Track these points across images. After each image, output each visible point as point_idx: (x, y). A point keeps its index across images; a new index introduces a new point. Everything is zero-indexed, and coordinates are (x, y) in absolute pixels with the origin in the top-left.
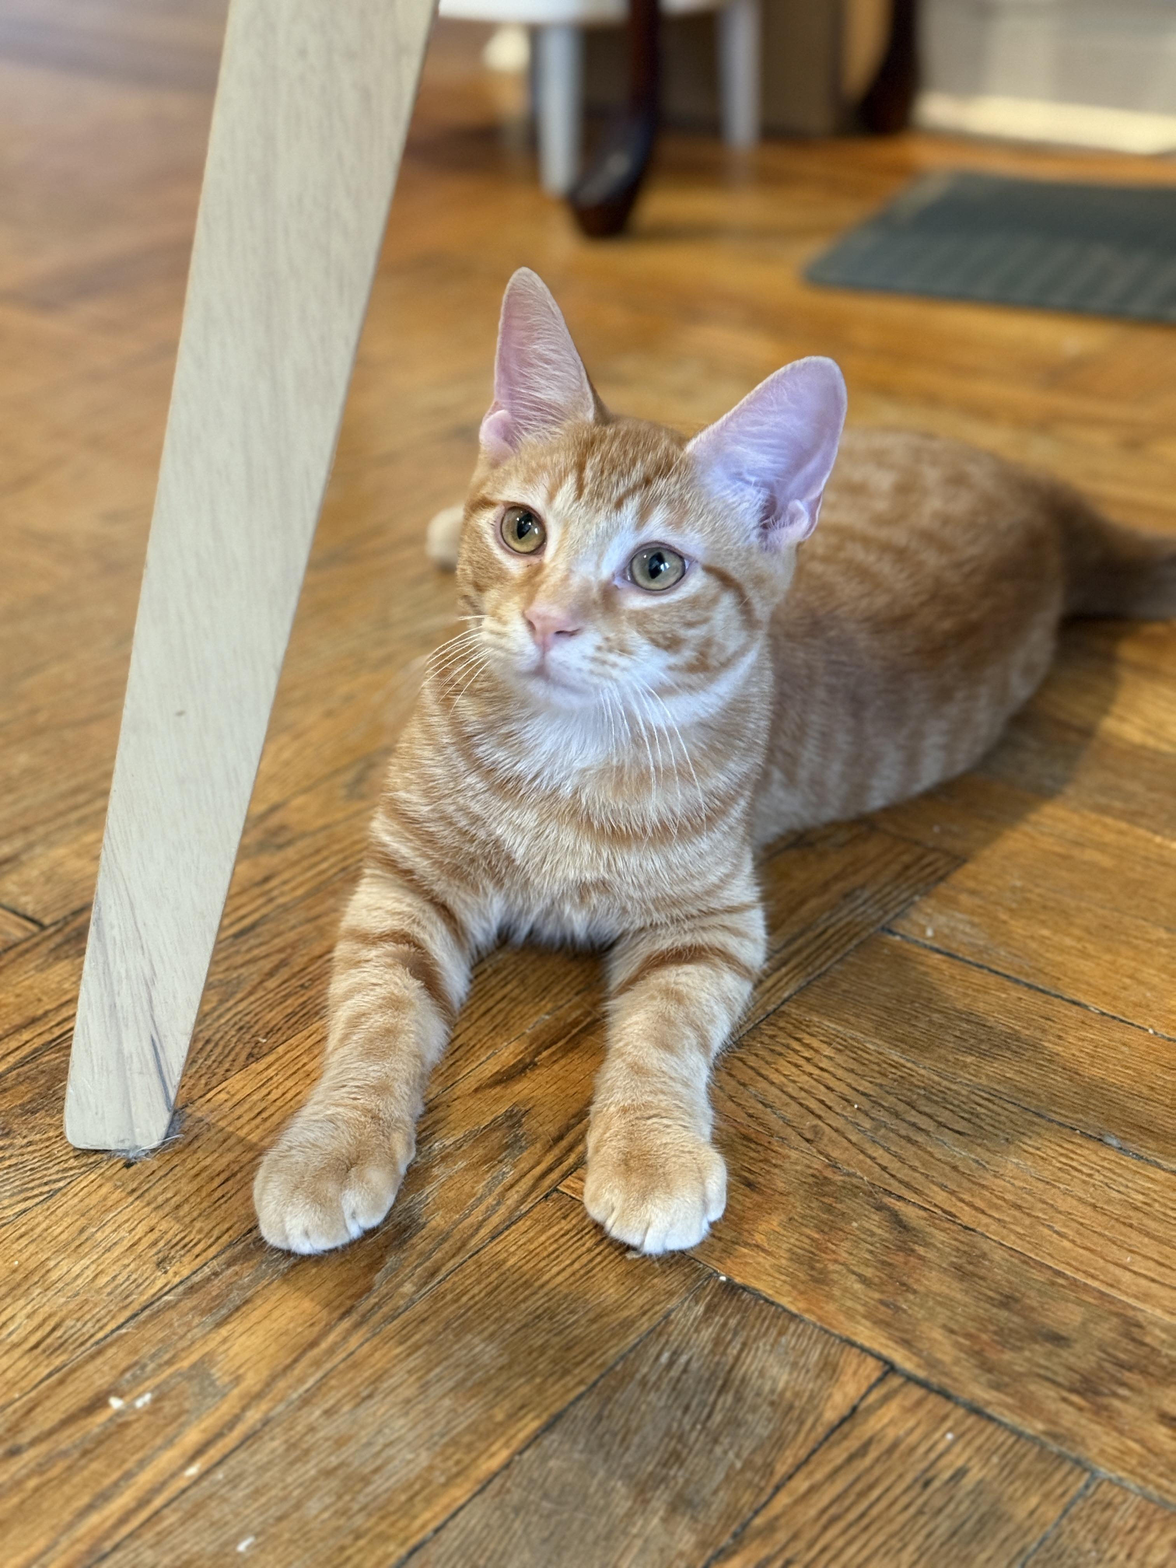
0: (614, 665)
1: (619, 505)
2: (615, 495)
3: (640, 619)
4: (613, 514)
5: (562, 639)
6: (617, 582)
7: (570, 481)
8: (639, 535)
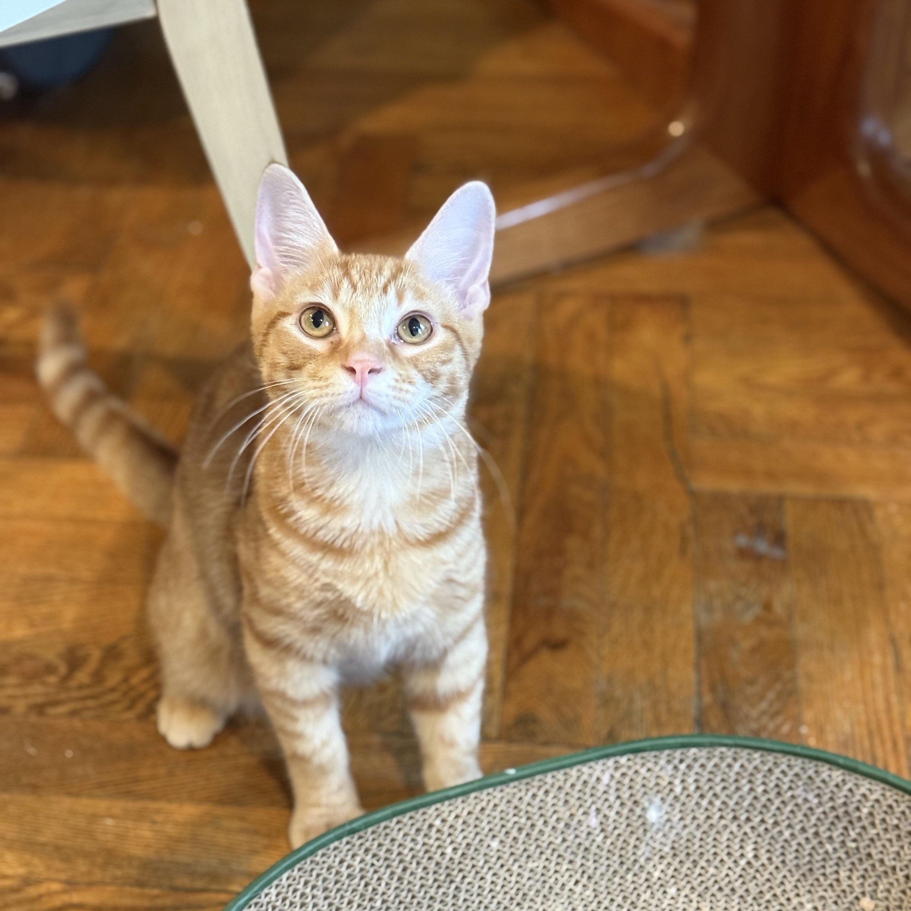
0: (407, 391)
1: (385, 289)
2: (381, 285)
3: (414, 362)
4: (383, 296)
5: (373, 376)
6: (393, 341)
7: (345, 283)
8: (400, 309)
